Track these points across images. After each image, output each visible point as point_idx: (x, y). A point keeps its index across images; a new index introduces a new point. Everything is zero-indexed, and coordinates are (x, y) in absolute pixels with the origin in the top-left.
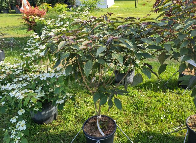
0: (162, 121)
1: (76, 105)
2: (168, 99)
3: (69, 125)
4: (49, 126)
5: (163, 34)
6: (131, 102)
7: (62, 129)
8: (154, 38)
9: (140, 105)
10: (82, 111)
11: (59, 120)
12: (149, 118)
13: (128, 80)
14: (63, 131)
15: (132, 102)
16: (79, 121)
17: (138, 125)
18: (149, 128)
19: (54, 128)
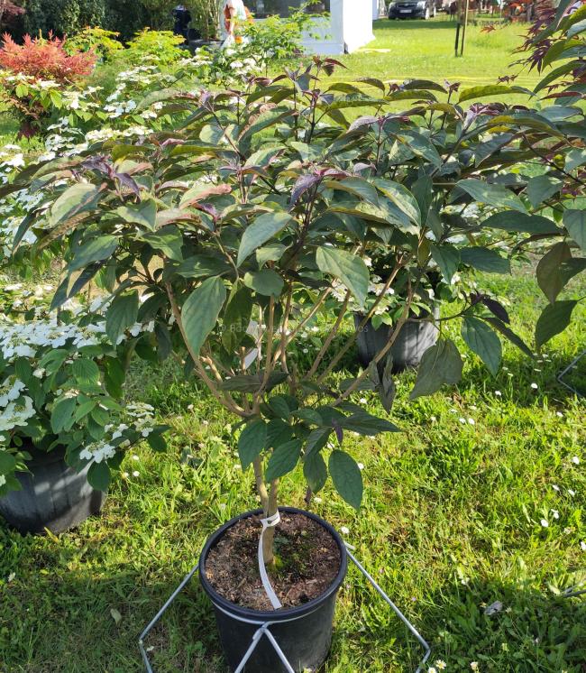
0: (543, 536)
1: (185, 455)
2: (575, 436)
3: (153, 542)
4: (67, 542)
5: (563, 160)
6: (420, 446)
7: (120, 559)
8: (519, 180)
9: (454, 461)
10: (209, 480)
11: (112, 519)
12: (491, 518)
13: (410, 353)
14: (122, 566)
15: (422, 447)
16: (196, 522)
17: (441, 550)
18: (486, 564)
19: (87, 553)
